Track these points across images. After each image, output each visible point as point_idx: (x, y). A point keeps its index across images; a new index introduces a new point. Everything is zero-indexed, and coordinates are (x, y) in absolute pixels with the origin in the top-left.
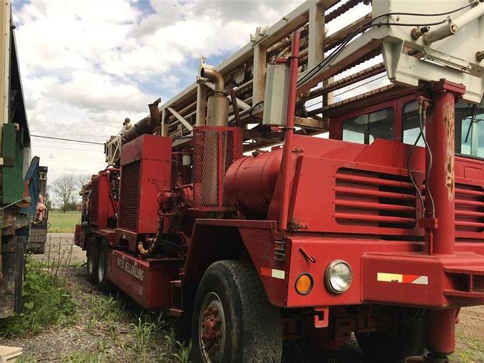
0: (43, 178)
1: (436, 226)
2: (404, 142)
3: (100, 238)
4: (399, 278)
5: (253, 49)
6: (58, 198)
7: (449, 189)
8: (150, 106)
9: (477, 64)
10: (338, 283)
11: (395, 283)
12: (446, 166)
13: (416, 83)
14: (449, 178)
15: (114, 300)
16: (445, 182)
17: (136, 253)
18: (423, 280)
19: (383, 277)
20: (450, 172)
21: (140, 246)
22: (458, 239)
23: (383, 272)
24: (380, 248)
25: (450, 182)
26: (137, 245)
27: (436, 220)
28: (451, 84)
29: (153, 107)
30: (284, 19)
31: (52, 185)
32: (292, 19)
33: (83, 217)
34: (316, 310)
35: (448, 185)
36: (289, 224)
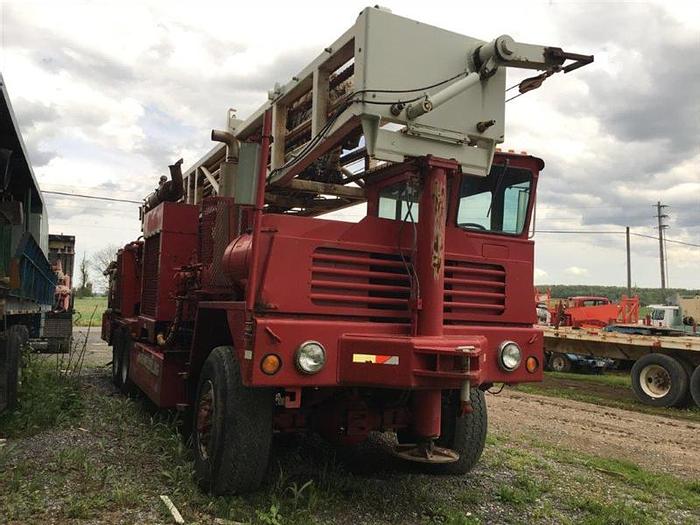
0: (69, 251)
1: (420, 307)
2: (380, 216)
3: (125, 329)
4: (372, 358)
5: (272, 108)
6: (100, 279)
7: (436, 269)
8: (171, 167)
9: (478, 135)
10: (307, 363)
11: (369, 363)
12: (433, 246)
13: (401, 159)
14: (435, 257)
15: (131, 401)
16: (430, 262)
17: (154, 344)
18: (394, 360)
19: (358, 358)
20: (437, 251)
21: (160, 336)
22: (446, 322)
23: (358, 353)
24: (363, 329)
25: (436, 261)
26: (156, 336)
27: (419, 301)
28: (437, 160)
29: (175, 169)
30: (294, 79)
31: (92, 260)
32: (303, 78)
33: (109, 304)
34: (287, 390)
35: (435, 265)
36: (256, 305)
